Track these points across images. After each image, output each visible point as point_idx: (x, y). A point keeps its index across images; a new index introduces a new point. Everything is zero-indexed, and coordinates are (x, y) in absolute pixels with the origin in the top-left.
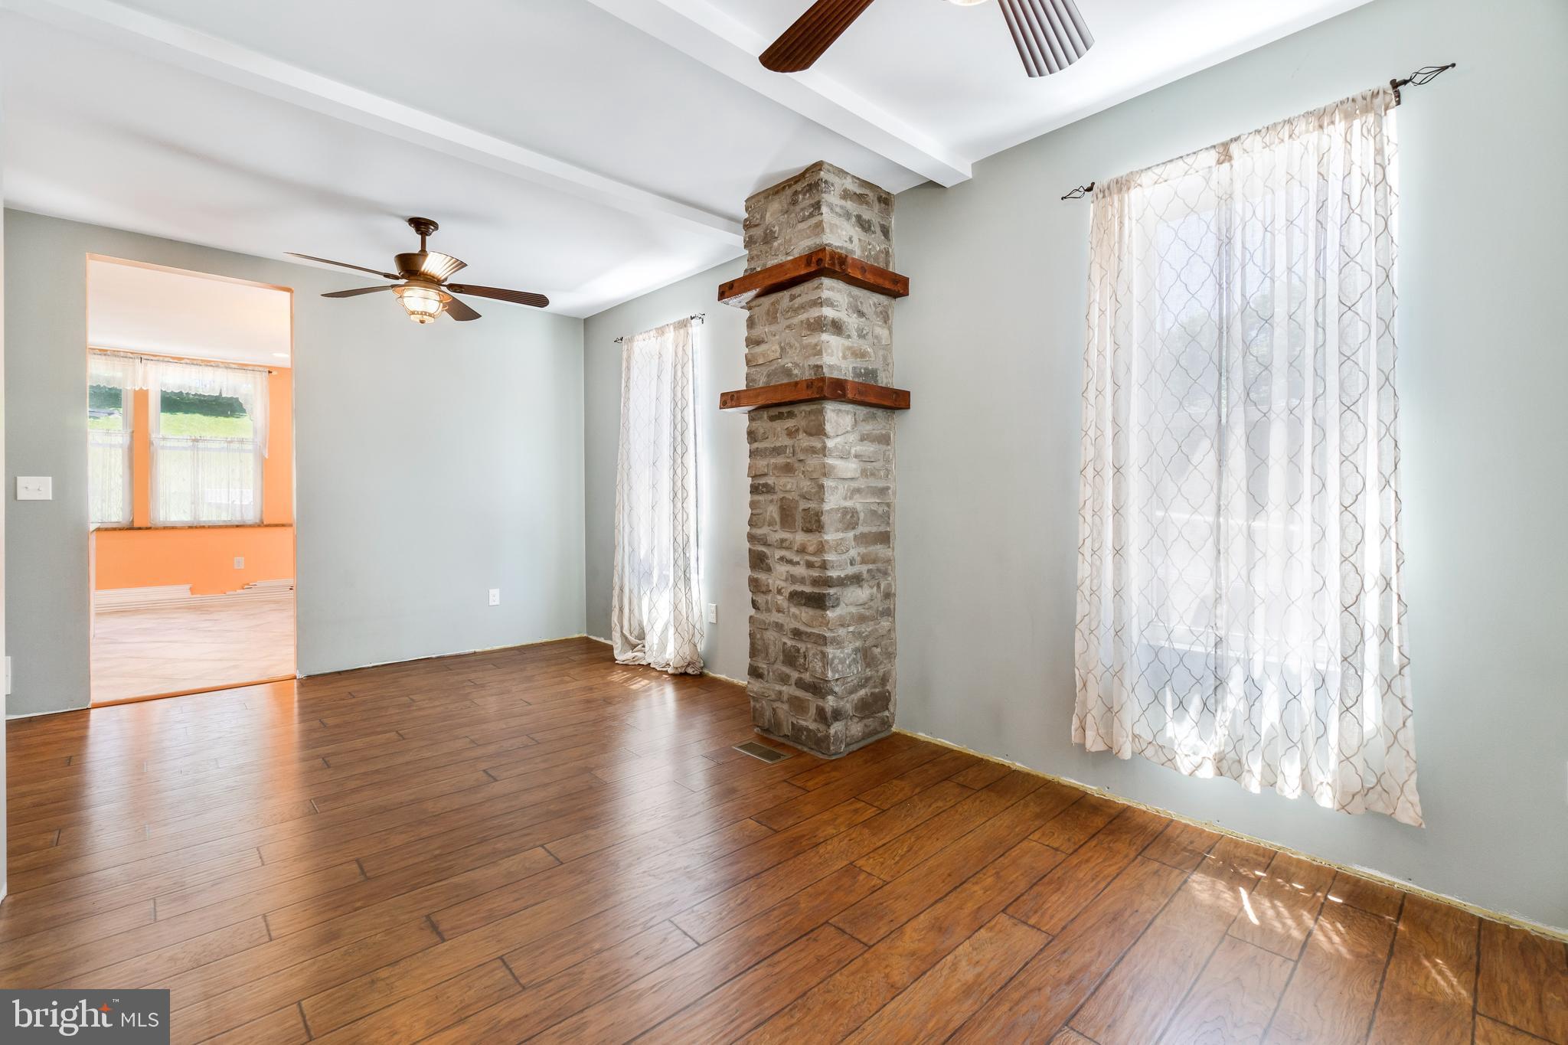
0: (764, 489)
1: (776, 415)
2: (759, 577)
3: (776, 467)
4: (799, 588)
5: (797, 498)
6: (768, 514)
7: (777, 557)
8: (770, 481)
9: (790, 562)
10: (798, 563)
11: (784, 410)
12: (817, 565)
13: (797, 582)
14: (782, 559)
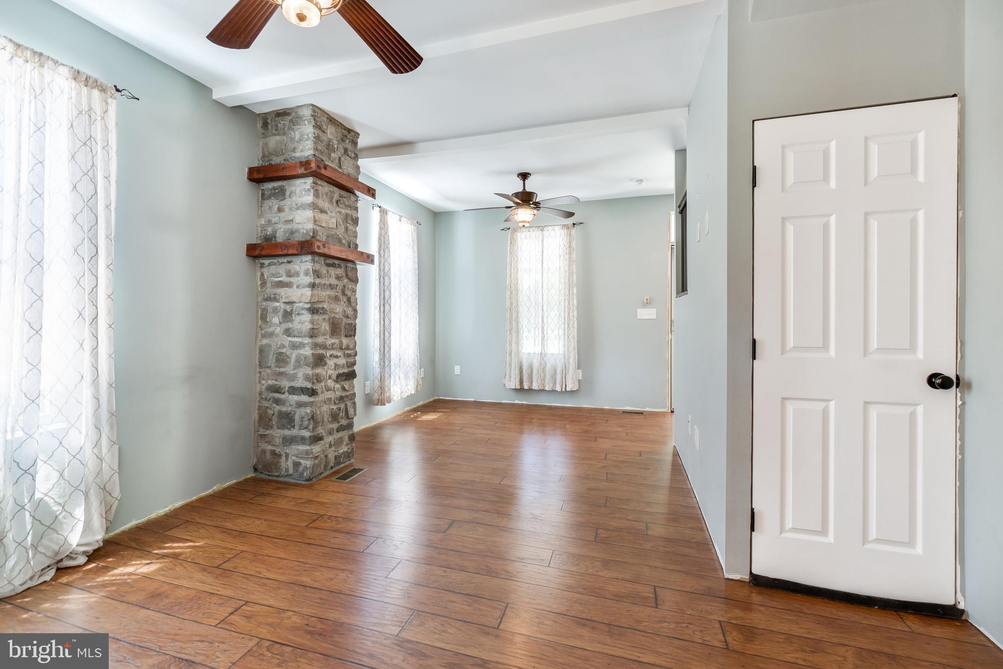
0: (322, 311)
1: (331, 264)
2: (319, 371)
3: (329, 297)
4: (341, 371)
5: (342, 317)
6: (323, 327)
7: (328, 355)
8: (326, 306)
9: (336, 357)
10: (340, 356)
11: (337, 262)
12: (352, 355)
13: (340, 368)
14: (331, 356)
